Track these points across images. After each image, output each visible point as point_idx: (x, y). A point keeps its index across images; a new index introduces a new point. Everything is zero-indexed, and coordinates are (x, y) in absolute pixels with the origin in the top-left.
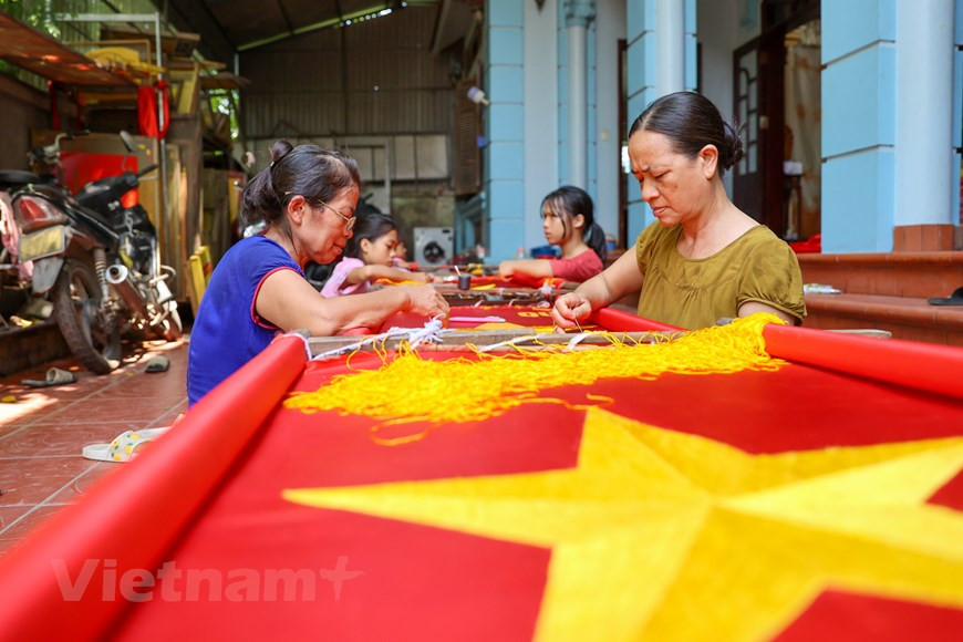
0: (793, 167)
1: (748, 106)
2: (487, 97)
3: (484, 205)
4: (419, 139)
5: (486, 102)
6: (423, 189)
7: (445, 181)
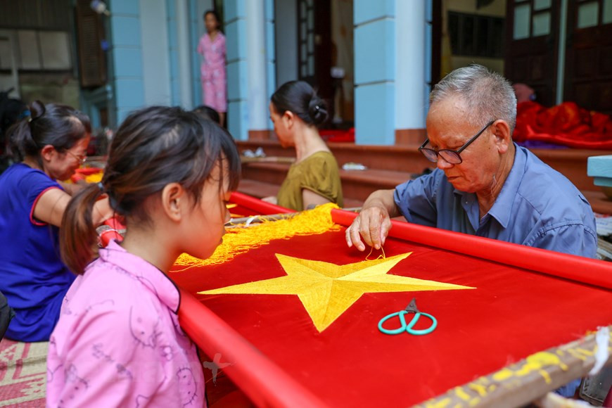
0: (337, 72)
1: (307, 27)
2: (108, 8)
3: (110, 96)
4: (41, 34)
5: (107, 13)
6: (49, 78)
7: (69, 72)
